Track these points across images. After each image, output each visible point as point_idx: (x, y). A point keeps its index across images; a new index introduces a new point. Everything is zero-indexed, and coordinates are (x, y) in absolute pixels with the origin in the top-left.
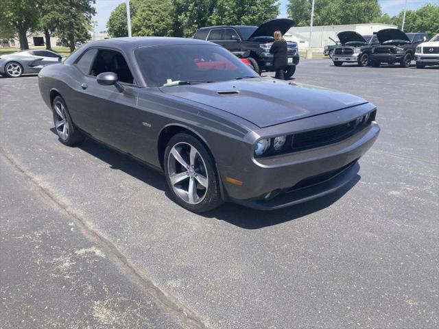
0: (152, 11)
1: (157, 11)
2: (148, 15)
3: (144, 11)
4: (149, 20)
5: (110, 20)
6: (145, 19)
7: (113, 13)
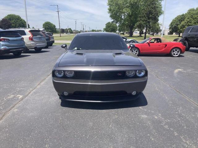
0: (193, 18)
1: (196, 18)
2: (190, 20)
3: (189, 18)
4: (191, 22)
5: (171, 23)
6: (188, 22)
7: (173, 20)
